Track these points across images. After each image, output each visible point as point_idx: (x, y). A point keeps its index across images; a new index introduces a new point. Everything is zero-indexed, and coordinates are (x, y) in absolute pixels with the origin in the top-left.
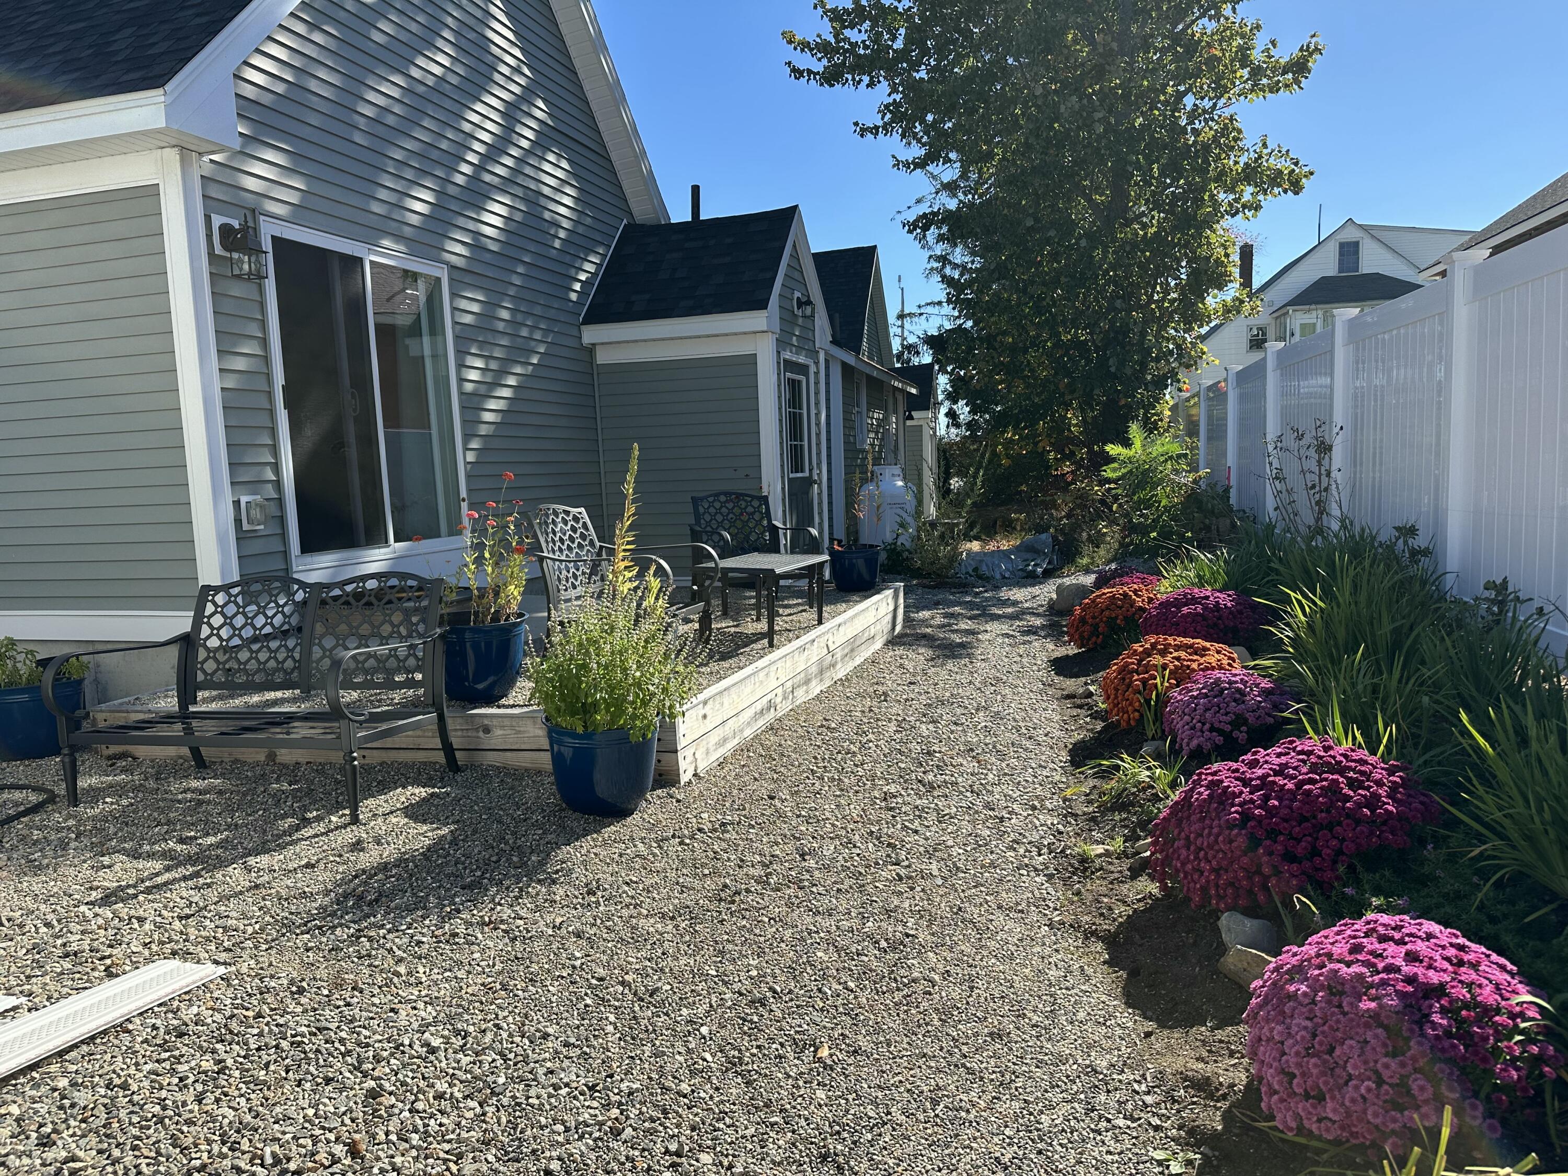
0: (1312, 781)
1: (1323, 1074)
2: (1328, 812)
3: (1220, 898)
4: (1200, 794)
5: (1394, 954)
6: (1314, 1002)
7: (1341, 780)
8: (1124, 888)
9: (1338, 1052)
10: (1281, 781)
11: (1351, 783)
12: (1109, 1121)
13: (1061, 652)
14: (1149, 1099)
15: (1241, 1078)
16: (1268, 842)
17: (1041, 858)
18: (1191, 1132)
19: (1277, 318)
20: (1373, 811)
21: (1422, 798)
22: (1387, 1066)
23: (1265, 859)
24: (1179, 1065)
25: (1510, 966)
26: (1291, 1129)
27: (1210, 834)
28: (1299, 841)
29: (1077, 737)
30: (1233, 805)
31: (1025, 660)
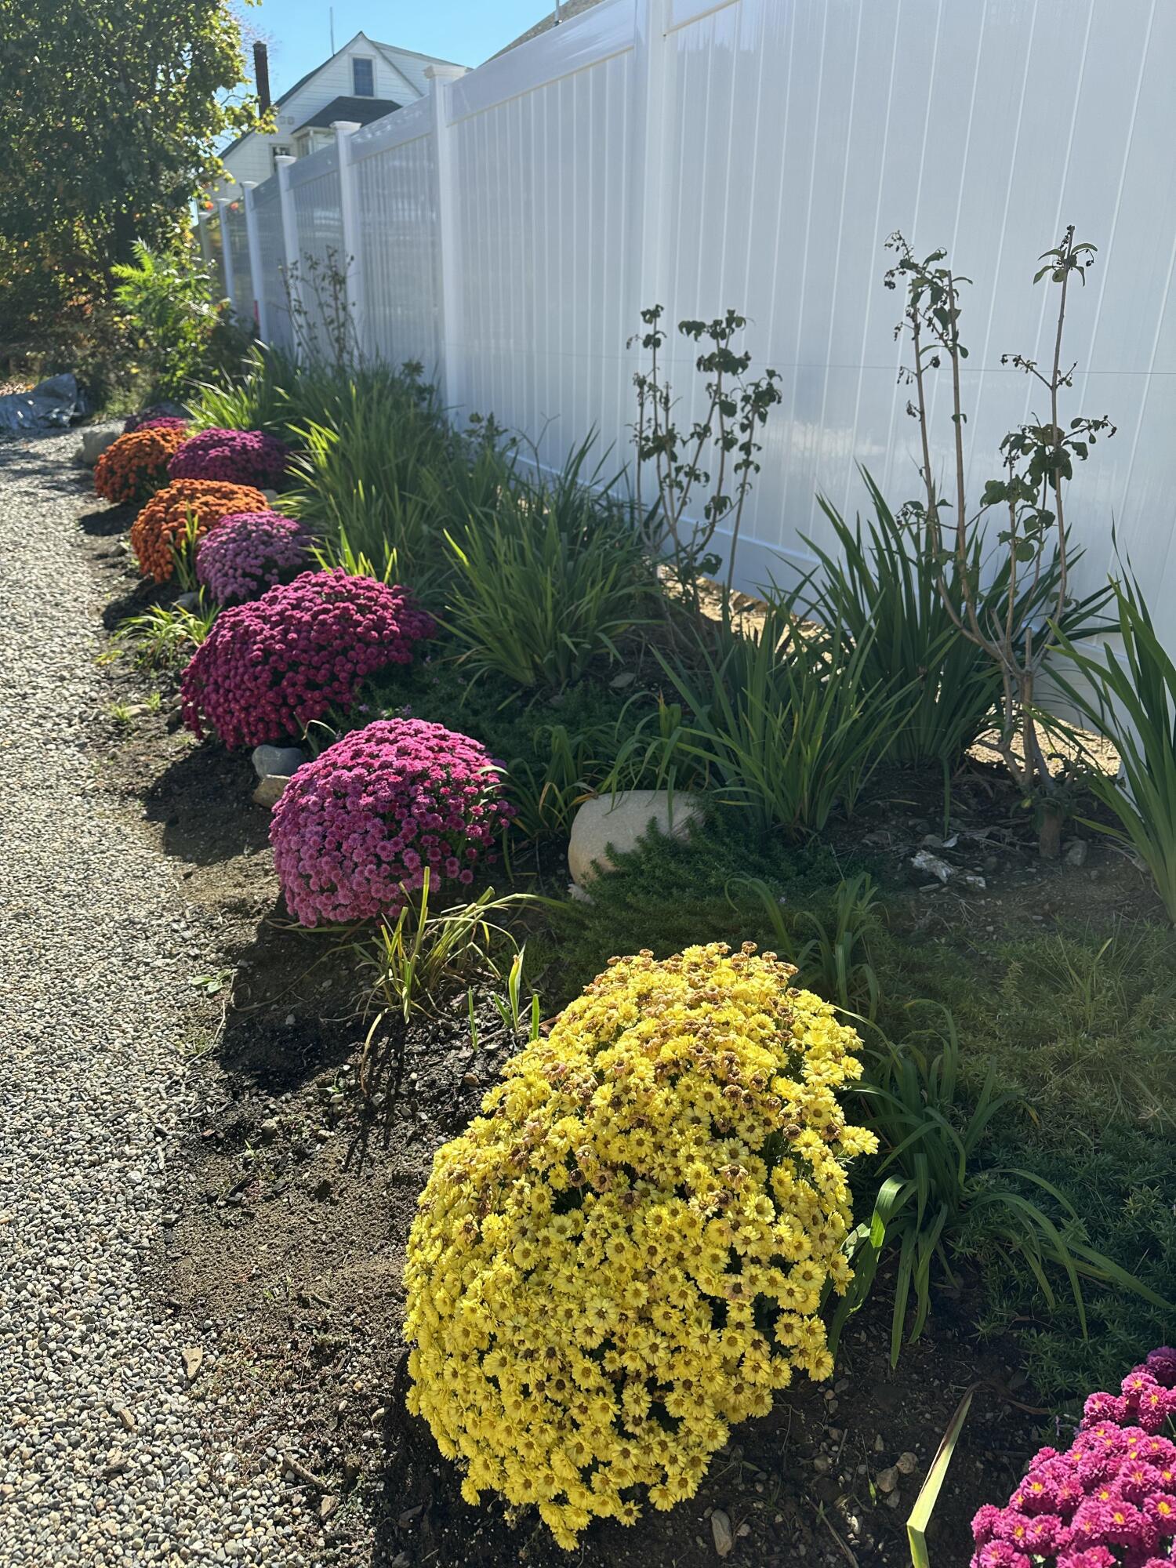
0: (326, 611)
1: (334, 868)
2: (342, 638)
3: (252, 735)
4: (223, 636)
5: (388, 752)
6: (323, 809)
7: (351, 607)
8: (163, 743)
9: (344, 847)
10: (298, 614)
11: (361, 609)
12: (147, 964)
13: (92, 508)
14: (187, 934)
15: (274, 891)
16: (290, 674)
17: (71, 730)
18: (228, 952)
19: (299, 139)
20: (380, 633)
21: (421, 617)
22: (384, 848)
23: (290, 690)
24: (217, 895)
25: (479, 746)
26: (312, 923)
27: (236, 675)
28: (318, 669)
29: (111, 598)
30: (255, 643)
31: (48, 520)
